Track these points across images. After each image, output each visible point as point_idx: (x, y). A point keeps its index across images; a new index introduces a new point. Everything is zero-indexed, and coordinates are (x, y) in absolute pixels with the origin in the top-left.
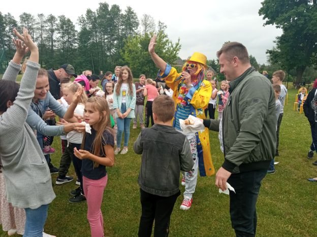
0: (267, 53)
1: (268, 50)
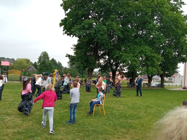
0: (66, 56)
1: (67, 54)
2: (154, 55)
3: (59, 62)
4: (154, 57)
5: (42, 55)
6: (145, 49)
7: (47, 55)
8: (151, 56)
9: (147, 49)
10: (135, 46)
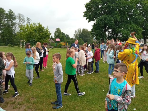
2: (138, 28)
3: (67, 34)
4: (138, 29)
5: (57, 31)
6: (133, 26)
7: (60, 30)
8: (137, 29)
9: (134, 26)
10: (127, 24)
